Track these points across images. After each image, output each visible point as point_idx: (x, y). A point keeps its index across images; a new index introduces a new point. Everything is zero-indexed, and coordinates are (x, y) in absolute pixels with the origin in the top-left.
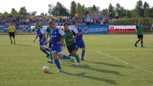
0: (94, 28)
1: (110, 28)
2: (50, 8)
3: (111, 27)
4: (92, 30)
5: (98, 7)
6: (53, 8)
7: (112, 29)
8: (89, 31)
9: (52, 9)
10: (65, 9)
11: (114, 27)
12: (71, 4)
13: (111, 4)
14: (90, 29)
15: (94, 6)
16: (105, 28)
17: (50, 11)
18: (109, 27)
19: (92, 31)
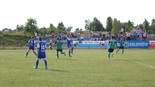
0: (134, 43)
1: (150, 44)
2: (87, 23)
3: (151, 42)
4: (132, 44)
5: (133, 22)
6: (89, 23)
7: (153, 44)
8: (130, 46)
9: (88, 25)
10: (101, 24)
11: (154, 42)
12: (107, 20)
13: (146, 20)
14: (131, 43)
15: (129, 22)
16: (145, 43)
17: (87, 26)
18: (149, 42)
19: (132, 46)
